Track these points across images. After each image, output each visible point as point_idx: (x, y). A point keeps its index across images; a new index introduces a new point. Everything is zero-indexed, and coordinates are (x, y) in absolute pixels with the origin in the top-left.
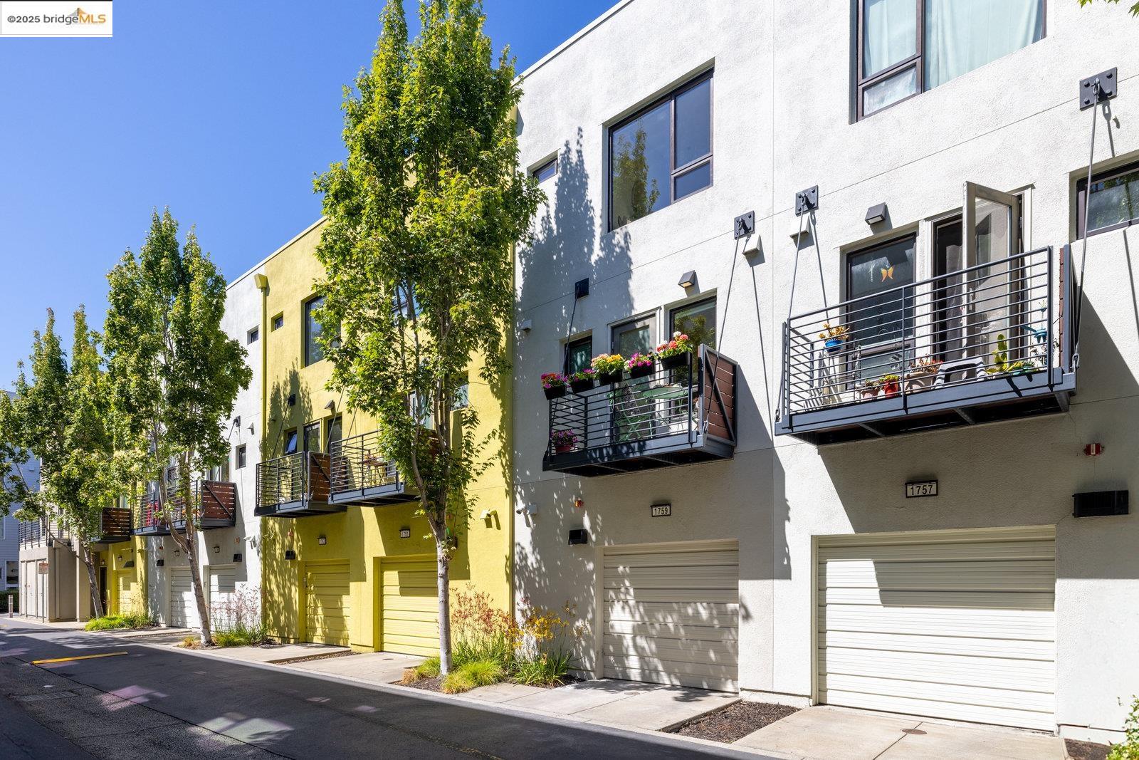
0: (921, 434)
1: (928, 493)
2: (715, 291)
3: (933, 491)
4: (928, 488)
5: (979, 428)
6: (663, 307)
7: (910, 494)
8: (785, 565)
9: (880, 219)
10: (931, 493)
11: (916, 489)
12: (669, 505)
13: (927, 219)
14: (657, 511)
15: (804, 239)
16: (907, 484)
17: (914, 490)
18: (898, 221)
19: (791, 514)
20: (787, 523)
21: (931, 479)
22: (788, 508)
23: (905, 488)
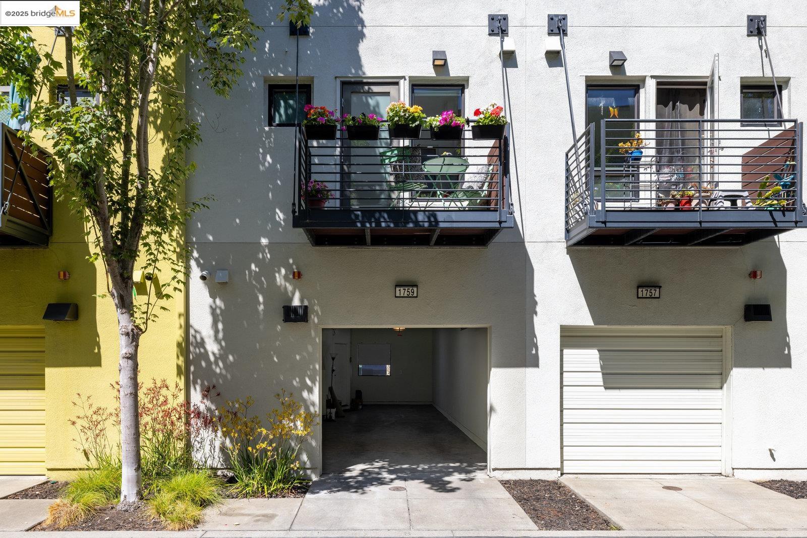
0: (648, 248)
1: (653, 296)
2: (467, 79)
3: (657, 295)
4: (653, 291)
5: (687, 250)
6: (407, 78)
7: (640, 295)
8: (534, 354)
9: (617, 63)
10: (656, 296)
11: (645, 292)
12: (417, 286)
13: (652, 77)
14: (401, 291)
15: (554, 58)
16: (638, 287)
17: (643, 292)
18: (632, 70)
19: (538, 309)
20: (535, 316)
21: (656, 286)
22: (536, 303)
23: (636, 290)
